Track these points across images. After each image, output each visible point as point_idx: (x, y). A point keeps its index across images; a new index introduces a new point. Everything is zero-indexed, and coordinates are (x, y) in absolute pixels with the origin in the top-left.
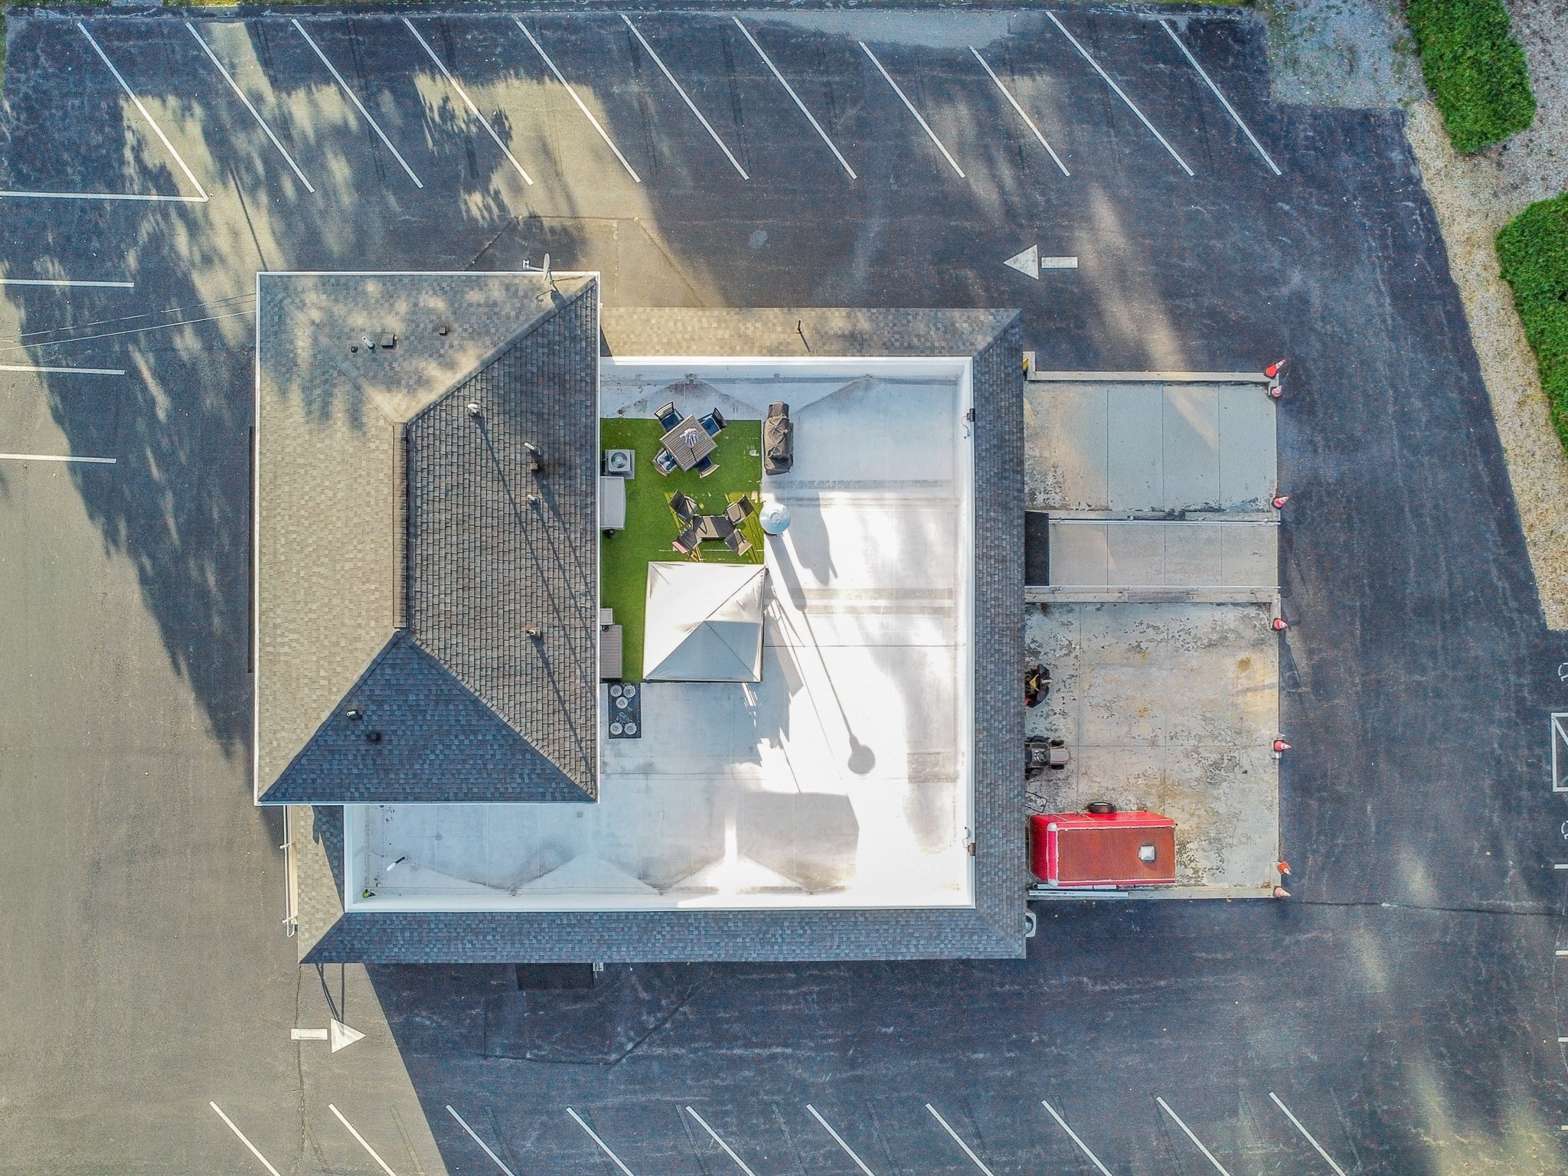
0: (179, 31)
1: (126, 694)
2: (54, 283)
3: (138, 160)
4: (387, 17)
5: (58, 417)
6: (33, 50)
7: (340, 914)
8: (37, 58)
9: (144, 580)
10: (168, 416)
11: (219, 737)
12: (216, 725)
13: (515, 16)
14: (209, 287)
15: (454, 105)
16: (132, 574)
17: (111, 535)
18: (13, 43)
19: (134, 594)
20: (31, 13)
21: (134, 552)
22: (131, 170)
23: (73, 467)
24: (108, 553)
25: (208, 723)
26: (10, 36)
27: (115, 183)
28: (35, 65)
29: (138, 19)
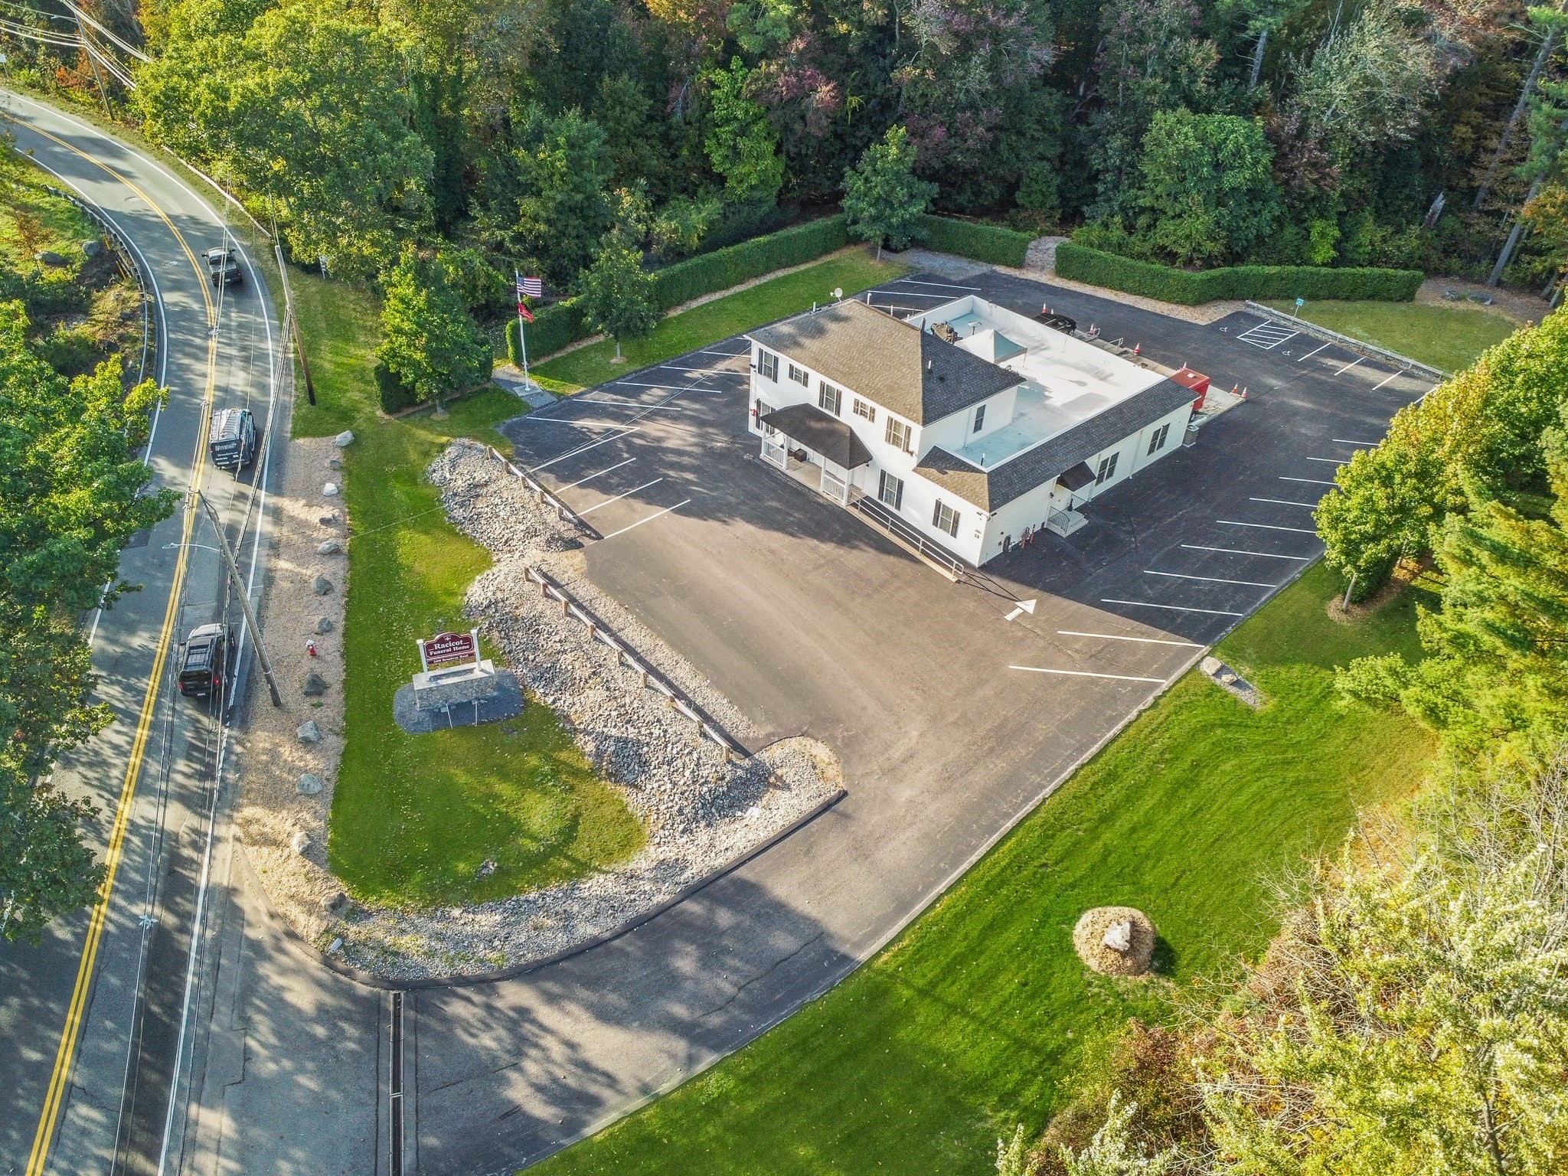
0: (572, 402)
2: (597, 475)
3: (594, 432)
5: (648, 503)
7: (986, 476)
10: (698, 478)
14: (670, 444)
20: (505, 423)
22: (594, 436)
23: (673, 511)
27: (593, 442)
29: (550, 406)
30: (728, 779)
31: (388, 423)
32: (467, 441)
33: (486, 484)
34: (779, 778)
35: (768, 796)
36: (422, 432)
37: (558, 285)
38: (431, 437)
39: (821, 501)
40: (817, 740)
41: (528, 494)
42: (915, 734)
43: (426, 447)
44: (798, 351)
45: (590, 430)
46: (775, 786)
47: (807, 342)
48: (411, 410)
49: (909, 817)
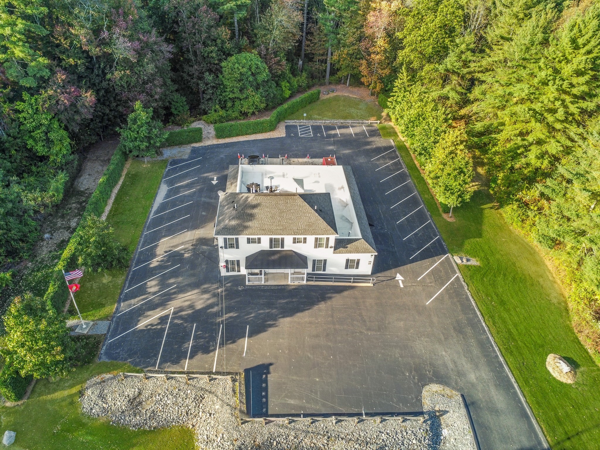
0: (119, 318)
1: (317, 321)
2: (190, 345)
3: (156, 325)
4: (131, 273)
5: (234, 342)
6: (113, 354)
7: (363, 240)
8: (116, 353)
9: (283, 317)
10: (236, 313)
11: (326, 300)
12: (323, 301)
13: (139, 250)
14: (199, 306)
15: (159, 260)
16: (282, 320)
17: (271, 326)
18: (109, 360)
19: (288, 319)
20: (102, 354)
21: (275, 320)
22: (159, 327)
23: (249, 336)
24: (277, 326)
25: (323, 302)
26: (107, 360)
27: (163, 330)
28: (119, 353)
29: (112, 327)
30: (428, 429)
31: (27, 406)
32: (97, 379)
33: (140, 394)
34: (439, 411)
35: (442, 421)
36: (56, 394)
37: (13, 258)
38: (66, 393)
39: (293, 287)
40: (428, 384)
41: (173, 382)
42: (444, 353)
43: (69, 400)
44: (249, 230)
45: (152, 325)
46: (441, 415)
47: (250, 224)
48: (31, 387)
49: (485, 384)
